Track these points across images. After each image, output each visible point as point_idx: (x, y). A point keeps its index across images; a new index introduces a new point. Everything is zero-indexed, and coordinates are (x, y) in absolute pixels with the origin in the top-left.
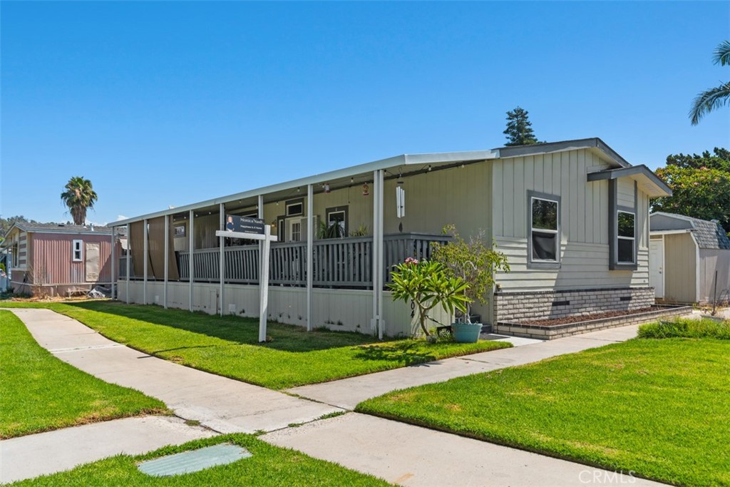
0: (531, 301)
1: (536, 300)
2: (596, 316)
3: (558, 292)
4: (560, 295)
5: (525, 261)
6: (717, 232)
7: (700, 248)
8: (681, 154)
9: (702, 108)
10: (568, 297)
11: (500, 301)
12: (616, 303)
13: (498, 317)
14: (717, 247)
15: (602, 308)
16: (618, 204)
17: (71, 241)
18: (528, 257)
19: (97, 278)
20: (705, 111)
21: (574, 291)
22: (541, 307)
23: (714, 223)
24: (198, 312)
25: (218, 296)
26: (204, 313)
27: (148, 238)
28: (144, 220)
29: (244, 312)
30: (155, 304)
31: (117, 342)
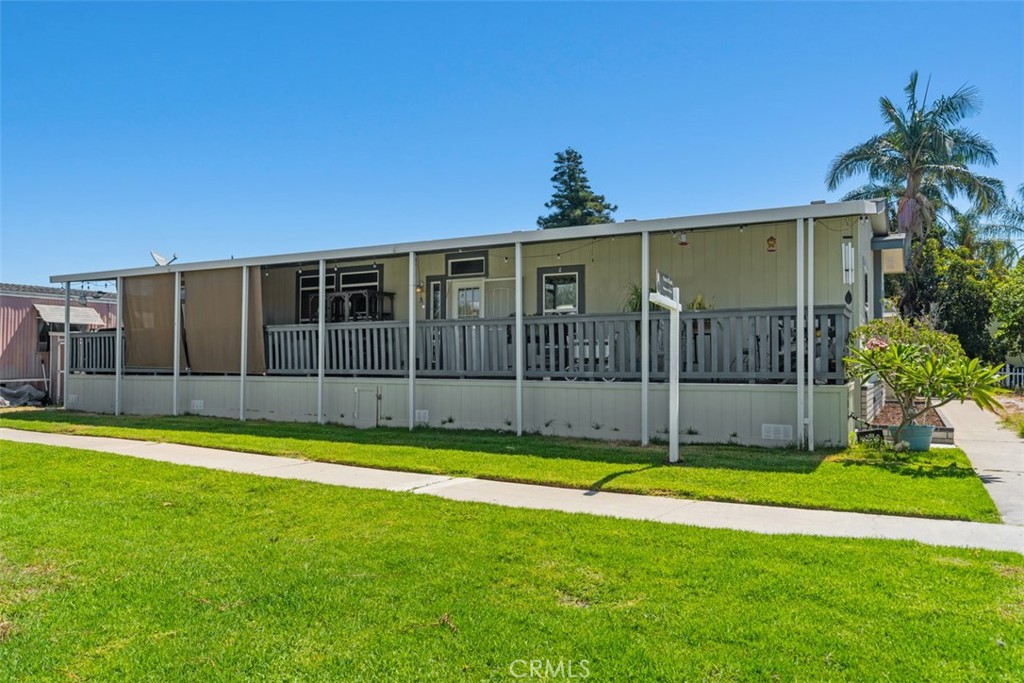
9: (841, 172)
20: (844, 174)
24: (329, 424)
25: (379, 398)
26: (343, 426)
27: (183, 301)
28: (174, 273)
29: (451, 421)
30: (193, 415)
31: (430, 473)
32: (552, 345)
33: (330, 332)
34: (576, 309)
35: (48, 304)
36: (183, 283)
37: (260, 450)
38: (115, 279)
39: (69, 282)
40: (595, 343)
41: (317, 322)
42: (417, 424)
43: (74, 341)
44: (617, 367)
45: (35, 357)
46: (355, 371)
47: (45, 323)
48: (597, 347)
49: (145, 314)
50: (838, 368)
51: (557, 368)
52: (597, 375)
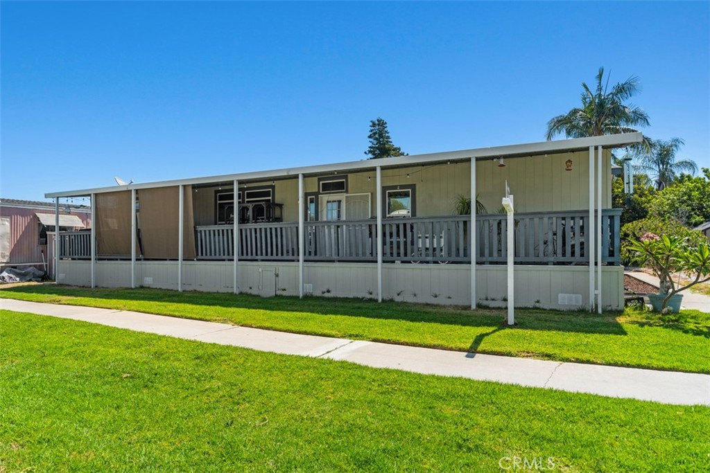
19: (7, 258)
24: (241, 293)
25: (277, 275)
26: (251, 295)
27: (137, 211)
28: (131, 191)
29: (328, 291)
30: (146, 288)
31: (333, 336)
32: (402, 239)
33: (241, 230)
34: (410, 214)
35: (46, 213)
36: (137, 199)
37: (197, 317)
38: (89, 195)
39: (58, 197)
40: (433, 237)
41: (233, 224)
42: (305, 294)
43: (62, 238)
44: (449, 254)
45: (37, 249)
46: (259, 257)
47: (43, 226)
48: (435, 240)
49: (110, 220)
50: (616, 254)
51: (406, 255)
52: (435, 259)
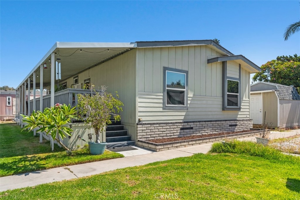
0: (164, 127)
1: (169, 127)
2: (211, 135)
3: (184, 122)
4: (186, 124)
5: (161, 105)
6: (292, 92)
7: (280, 99)
8: (283, 56)
9: (290, 32)
10: (192, 125)
11: (140, 128)
12: (226, 128)
13: (138, 137)
14: (291, 99)
15: (217, 131)
16: (227, 76)
17: (6, 97)
18: (164, 103)
20: (291, 33)
21: (196, 122)
22: (172, 131)
23: (291, 88)
